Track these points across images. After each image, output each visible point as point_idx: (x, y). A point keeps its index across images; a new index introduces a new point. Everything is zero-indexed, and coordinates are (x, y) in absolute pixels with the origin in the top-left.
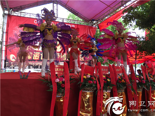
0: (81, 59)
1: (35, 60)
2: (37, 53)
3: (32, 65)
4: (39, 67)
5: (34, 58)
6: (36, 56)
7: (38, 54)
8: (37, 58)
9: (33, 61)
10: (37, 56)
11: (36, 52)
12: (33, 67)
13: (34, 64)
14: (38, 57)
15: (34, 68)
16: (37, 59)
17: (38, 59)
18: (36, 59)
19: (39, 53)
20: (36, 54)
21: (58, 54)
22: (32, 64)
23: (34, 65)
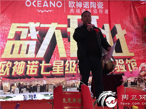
0: (120, 69)
1: (29, 77)
2: (33, 62)
3: (25, 87)
4: (38, 89)
5: (28, 73)
6: (32, 69)
7: (35, 64)
8: (34, 71)
9: (27, 79)
10: (34, 69)
11: (31, 61)
12: (27, 89)
13: (28, 84)
14: (36, 70)
15: (30, 92)
16: (33, 73)
17: (35, 73)
18: (31, 73)
19: (37, 62)
20: (31, 64)
21: (73, 63)
22: (24, 84)
23: (30, 86)
